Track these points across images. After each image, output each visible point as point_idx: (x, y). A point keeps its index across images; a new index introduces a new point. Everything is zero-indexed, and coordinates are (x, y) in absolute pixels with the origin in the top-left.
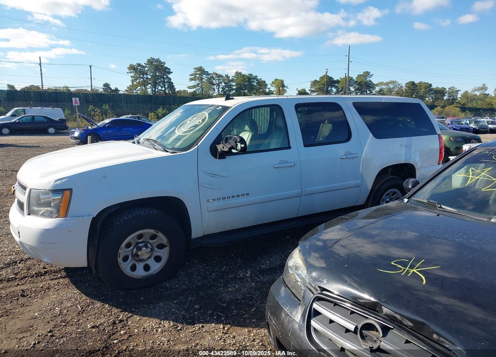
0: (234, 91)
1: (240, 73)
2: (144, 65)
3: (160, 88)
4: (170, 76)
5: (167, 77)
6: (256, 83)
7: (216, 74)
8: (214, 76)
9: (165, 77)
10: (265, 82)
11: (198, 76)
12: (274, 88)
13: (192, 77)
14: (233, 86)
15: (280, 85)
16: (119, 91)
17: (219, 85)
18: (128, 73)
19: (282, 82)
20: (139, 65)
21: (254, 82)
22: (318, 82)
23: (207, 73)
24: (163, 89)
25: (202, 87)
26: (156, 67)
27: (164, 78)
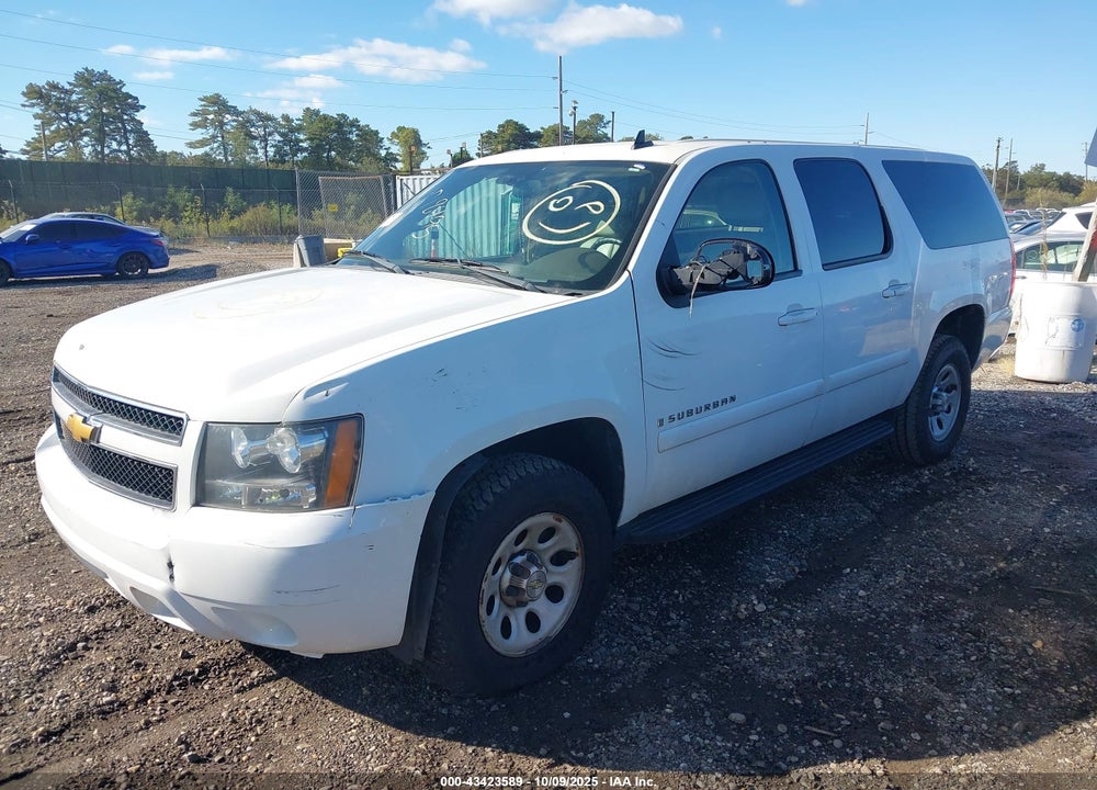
0: (305, 154)
1: (317, 113)
2: (67, 87)
3: (114, 145)
4: (139, 116)
5: (133, 119)
6: (357, 135)
7: (258, 114)
8: (253, 117)
9: (125, 117)
10: (377, 133)
11: (211, 117)
12: (398, 147)
13: (197, 119)
14: (302, 141)
15: (412, 141)
16: (5, 152)
17: (266, 140)
18: (23, 106)
19: (415, 134)
20: (54, 87)
21: (351, 132)
22: (496, 136)
23: (234, 111)
24: (124, 148)
25: (224, 145)
26: (101, 93)
27: (123, 122)
